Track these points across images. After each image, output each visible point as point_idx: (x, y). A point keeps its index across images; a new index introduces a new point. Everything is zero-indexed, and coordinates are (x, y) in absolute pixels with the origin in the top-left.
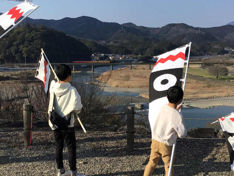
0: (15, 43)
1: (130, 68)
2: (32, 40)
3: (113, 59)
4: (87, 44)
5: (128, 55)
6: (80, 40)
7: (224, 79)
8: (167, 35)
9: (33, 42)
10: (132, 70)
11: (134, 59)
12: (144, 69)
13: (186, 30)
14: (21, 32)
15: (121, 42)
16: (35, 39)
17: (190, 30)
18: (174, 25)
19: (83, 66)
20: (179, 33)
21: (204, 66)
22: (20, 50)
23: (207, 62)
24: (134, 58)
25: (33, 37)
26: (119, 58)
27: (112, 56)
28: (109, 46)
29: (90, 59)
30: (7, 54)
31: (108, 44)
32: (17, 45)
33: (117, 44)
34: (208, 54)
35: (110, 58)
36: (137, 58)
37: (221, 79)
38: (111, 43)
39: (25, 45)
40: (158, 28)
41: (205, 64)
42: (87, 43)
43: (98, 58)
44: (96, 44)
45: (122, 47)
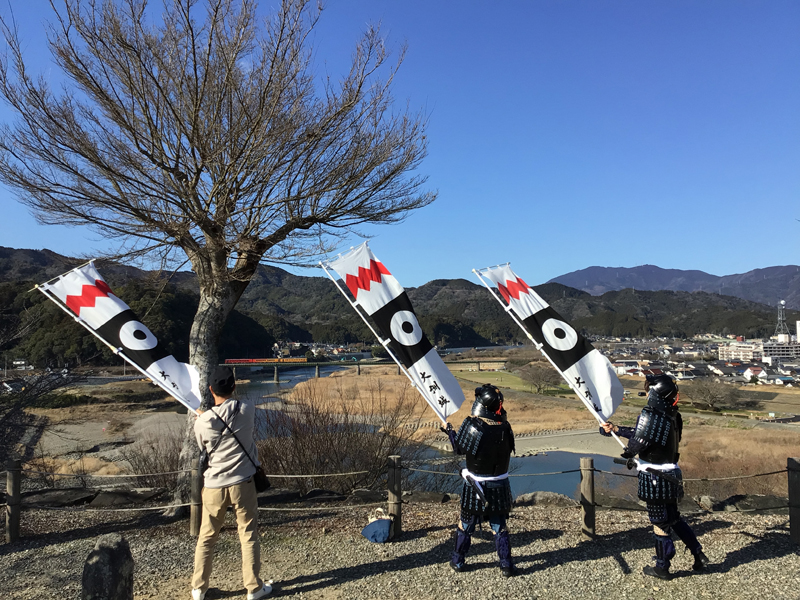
1: (357, 373)
3: (320, 352)
4: (262, 322)
5: (351, 345)
6: (247, 314)
7: (553, 393)
8: (431, 302)
10: (361, 376)
11: (364, 354)
12: (386, 374)
13: (470, 293)
15: (336, 318)
17: (478, 292)
18: (444, 283)
19: (254, 369)
20: (456, 300)
21: (510, 367)
23: (514, 357)
24: (363, 351)
26: (332, 351)
27: (318, 346)
28: (311, 325)
29: (271, 354)
30: (85, 346)
31: (307, 322)
33: (328, 323)
34: (515, 342)
35: (313, 351)
36: (369, 351)
37: (548, 393)
38: (315, 320)
40: (413, 289)
41: (512, 362)
42: (262, 320)
43: (287, 352)
44: (282, 322)
45: (338, 329)
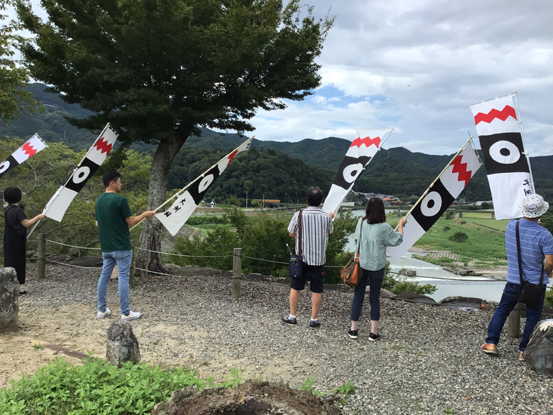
0: (235, 173)
2: (258, 170)
9: (259, 172)
14: (245, 159)
15: (386, 176)
16: (262, 169)
22: (240, 184)
25: (260, 165)
32: (237, 177)
33: (380, 179)
39: (249, 176)
45: (387, 184)
